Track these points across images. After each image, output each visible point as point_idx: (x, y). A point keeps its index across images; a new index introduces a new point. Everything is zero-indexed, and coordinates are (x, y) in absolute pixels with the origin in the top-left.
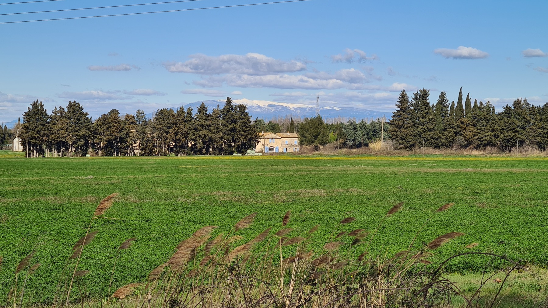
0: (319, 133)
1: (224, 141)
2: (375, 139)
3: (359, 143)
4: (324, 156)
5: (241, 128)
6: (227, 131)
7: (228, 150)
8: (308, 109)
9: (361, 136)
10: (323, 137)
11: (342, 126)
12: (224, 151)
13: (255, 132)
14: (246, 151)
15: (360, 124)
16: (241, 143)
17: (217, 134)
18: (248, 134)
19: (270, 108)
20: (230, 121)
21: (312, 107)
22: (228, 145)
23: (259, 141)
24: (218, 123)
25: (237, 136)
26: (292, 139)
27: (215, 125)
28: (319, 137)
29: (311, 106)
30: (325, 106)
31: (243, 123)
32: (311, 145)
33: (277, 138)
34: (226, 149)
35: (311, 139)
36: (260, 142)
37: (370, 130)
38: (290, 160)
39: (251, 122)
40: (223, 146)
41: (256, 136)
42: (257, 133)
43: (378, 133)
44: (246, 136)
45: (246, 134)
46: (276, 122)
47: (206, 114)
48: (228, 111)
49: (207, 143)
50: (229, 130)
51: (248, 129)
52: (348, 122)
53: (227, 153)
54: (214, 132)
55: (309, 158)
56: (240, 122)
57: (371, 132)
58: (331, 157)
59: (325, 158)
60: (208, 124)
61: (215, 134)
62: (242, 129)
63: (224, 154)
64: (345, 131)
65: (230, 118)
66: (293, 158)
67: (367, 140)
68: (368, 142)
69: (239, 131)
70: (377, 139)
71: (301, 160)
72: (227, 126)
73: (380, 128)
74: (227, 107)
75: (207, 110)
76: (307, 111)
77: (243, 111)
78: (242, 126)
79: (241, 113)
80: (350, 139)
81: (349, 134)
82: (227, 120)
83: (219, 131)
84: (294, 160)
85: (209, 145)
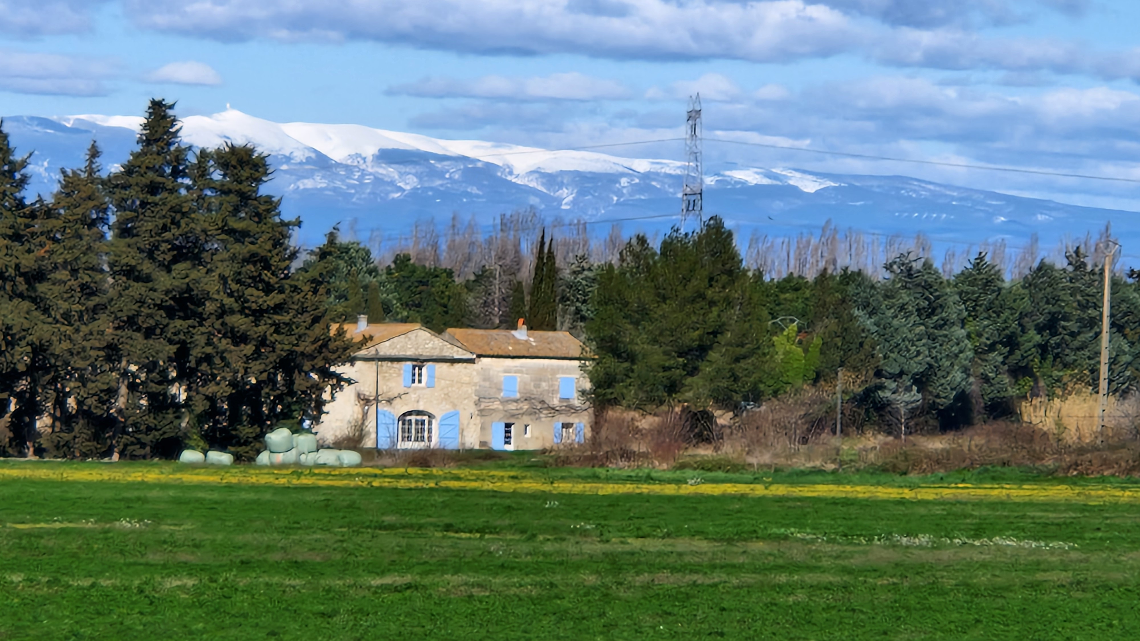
0: (715, 333)
1: (125, 374)
2: (1055, 373)
3: (957, 398)
4: (750, 477)
5: (231, 295)
6: (145, 311)
7: (149, 429)
8: (624, 181)
9: (970, 354)
10: (737, 360)
11: (851, 289)
12: (124, 432)
13: (316, 320)
14: (263, 434)
15: (965, 277)
16: (233, 384)
17: (84, 329)
18: (277, 331)
19: (390, 172)
20: (164, 246)
21: (656, 168)
22: (152, 397)
23: (339, 378)
24: (94, 260)
25: (209, 343)
26: (543, 369)
27: (74, 272)
28: (713, 355)
29: (642, 165)
30: (733, 166)
31: (247, 260)
32: (664, 408)
33: (453, 361)
34: (134, 425)
35: (665, 369)
36: (349, 382)
37: (1022, 316)
38: (545, 496)
39: (293, 255)
40: (121, 402)
41: (325, 345)
42: (334, 328)
43: (1073, 335)
44: (262, 342)
45: (262, 328)
46: (437, 258)
47: (20, 204)
48: (153, 189)
49: (23, 385)
50: (160, 307)
51: (274, 299)
52: (888, 267)
53: (143, 445)
54: (67, 316)
55: (656, 488)
56: (226, 255)
57: (1032, 332)
58: (792, 484)
59: (759, 490)
60: (28, 262)
61: (69, 330)
62: (240, 298)
63: (122, 454)
64: (869, 323)
65: (165, 228)
66: (564, 487)
67: (1006, 379)
68: (1012, 391)
69: (223, 312)
70: (1066, 375)
71: (614, 501)
72: (147, 279)
73: (1083, 307)
74: (148, 160)
75: (24, 180)
76: (619, 193)
77: (244, 187)
78: (239, 282)
79: (234, 198)
80: (902, 373)
81: (898, 338)
82: (144, 241)
83: (95, 310)
84: (568, 499)
85: (33, 393)
